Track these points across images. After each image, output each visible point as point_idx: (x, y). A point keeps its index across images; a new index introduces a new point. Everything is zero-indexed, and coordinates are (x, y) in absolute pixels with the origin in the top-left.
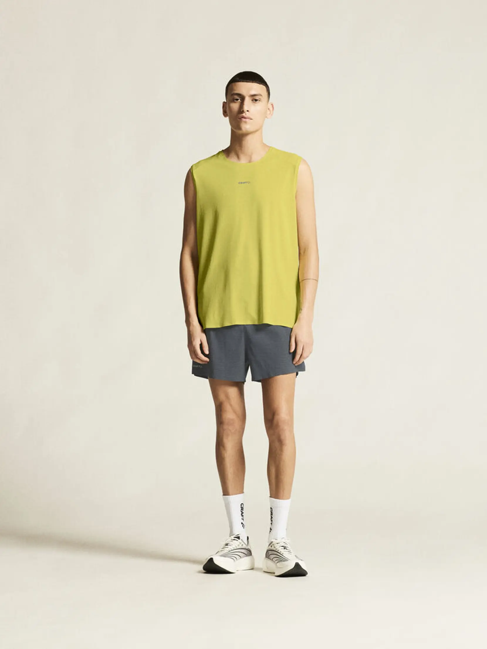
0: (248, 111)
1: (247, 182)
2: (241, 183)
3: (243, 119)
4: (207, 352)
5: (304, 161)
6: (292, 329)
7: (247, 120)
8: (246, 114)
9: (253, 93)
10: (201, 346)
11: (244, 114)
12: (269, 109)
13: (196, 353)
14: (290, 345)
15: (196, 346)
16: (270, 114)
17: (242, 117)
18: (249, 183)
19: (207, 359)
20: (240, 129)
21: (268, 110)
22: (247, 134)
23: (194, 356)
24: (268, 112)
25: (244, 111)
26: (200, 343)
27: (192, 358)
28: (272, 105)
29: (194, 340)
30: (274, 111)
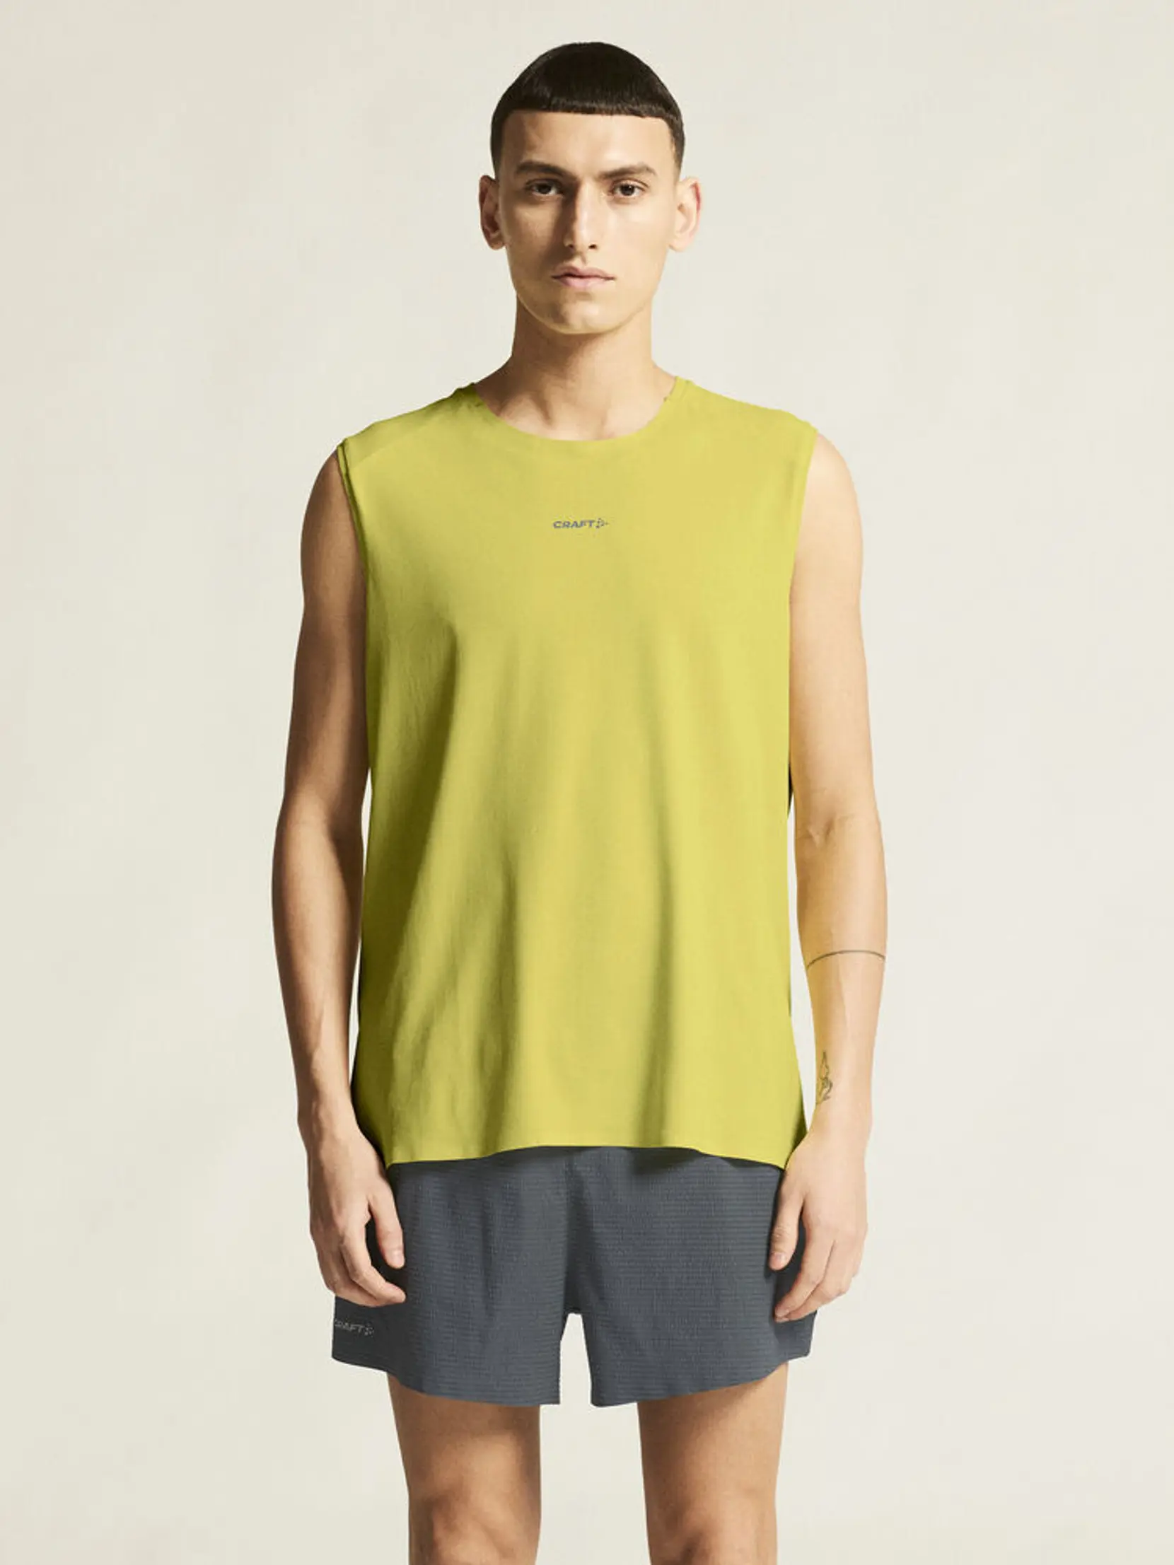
0: (593, 247)
1: (591, 522)
2: (566, 525)
3: (575, 282)
4: (396, 1259)
5: (831, 448)
6: (782, 1173)
7: (593, 285)
8: (584, 260)
9: (615, 159)
10: (372, 1229)
11: (576, 263)
12: (681, 208)
13: (348, 1265)
14: (776, 1235)
15: (348, 1234)
16: (685, 227)
17: (566, 271)
18: (601, 524)
19: (395, 1293)
20: (558, 314)
21: (678, 213)
22: (589, 338)
23: (337, 1277)
24: (680, 219)
25: (579, 249)
26: (367, 1217)
27: (330, 1284)
28: (696, 187)
29: (340, 1206)
30: (701, 211)
